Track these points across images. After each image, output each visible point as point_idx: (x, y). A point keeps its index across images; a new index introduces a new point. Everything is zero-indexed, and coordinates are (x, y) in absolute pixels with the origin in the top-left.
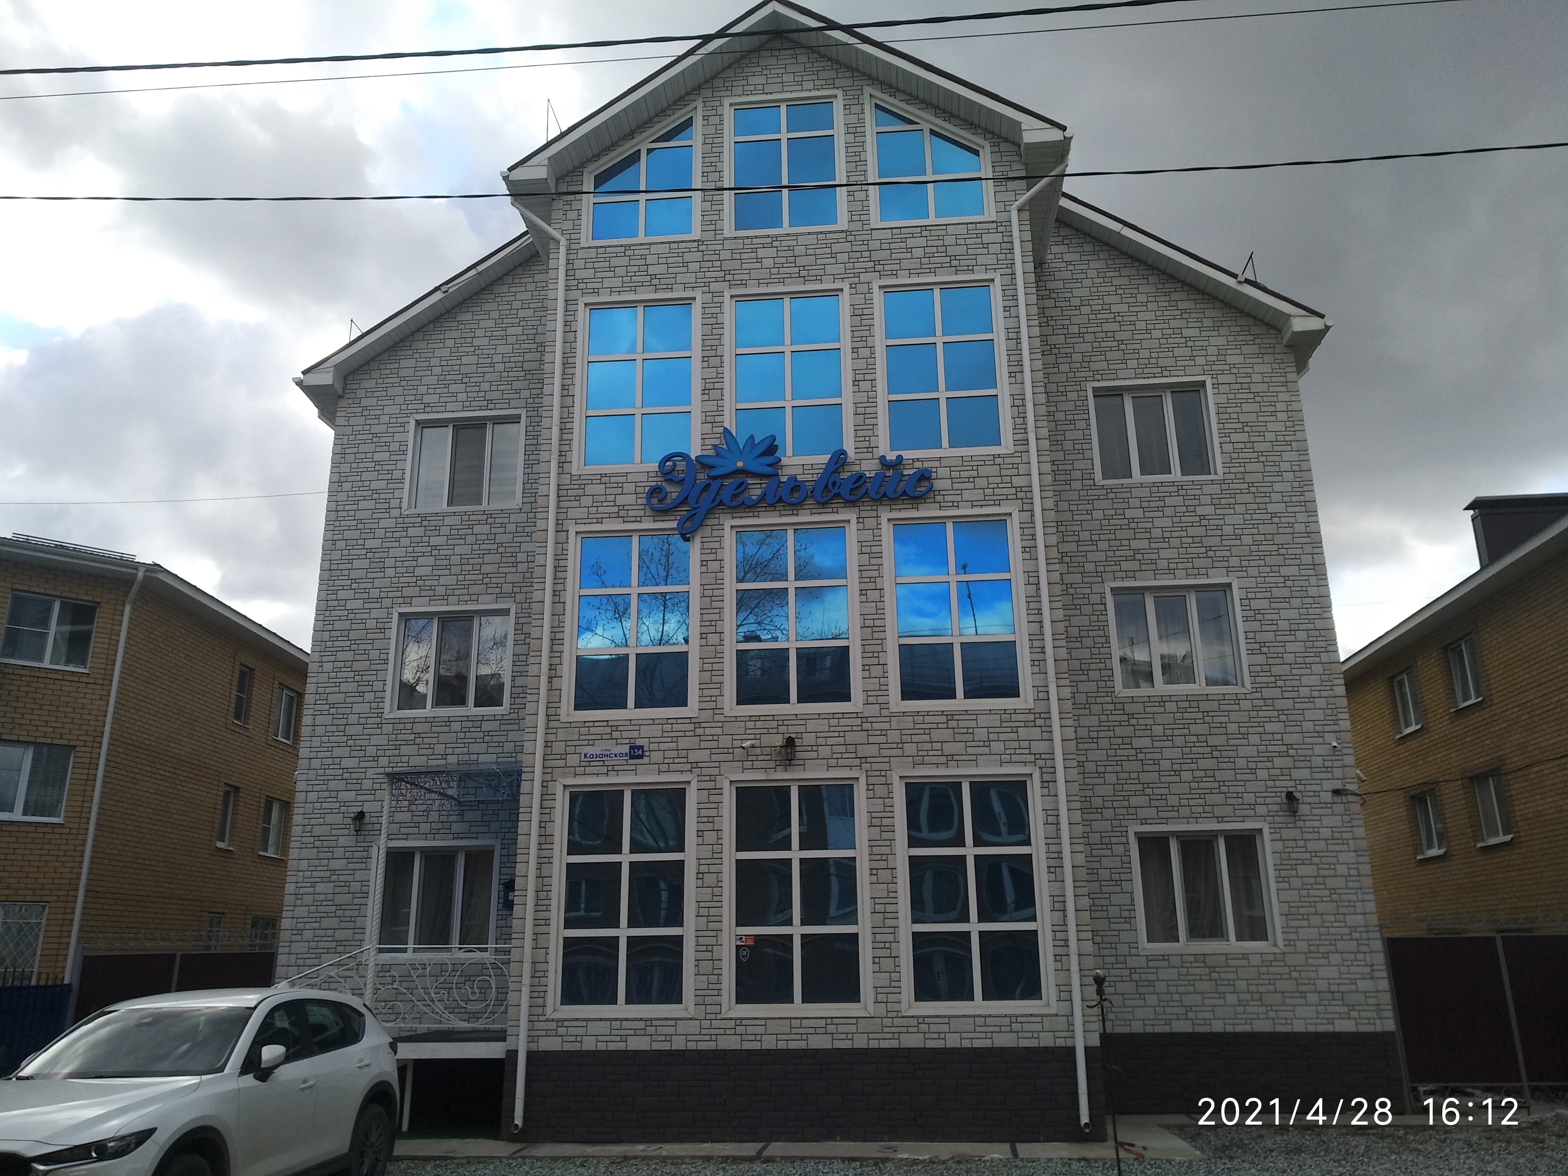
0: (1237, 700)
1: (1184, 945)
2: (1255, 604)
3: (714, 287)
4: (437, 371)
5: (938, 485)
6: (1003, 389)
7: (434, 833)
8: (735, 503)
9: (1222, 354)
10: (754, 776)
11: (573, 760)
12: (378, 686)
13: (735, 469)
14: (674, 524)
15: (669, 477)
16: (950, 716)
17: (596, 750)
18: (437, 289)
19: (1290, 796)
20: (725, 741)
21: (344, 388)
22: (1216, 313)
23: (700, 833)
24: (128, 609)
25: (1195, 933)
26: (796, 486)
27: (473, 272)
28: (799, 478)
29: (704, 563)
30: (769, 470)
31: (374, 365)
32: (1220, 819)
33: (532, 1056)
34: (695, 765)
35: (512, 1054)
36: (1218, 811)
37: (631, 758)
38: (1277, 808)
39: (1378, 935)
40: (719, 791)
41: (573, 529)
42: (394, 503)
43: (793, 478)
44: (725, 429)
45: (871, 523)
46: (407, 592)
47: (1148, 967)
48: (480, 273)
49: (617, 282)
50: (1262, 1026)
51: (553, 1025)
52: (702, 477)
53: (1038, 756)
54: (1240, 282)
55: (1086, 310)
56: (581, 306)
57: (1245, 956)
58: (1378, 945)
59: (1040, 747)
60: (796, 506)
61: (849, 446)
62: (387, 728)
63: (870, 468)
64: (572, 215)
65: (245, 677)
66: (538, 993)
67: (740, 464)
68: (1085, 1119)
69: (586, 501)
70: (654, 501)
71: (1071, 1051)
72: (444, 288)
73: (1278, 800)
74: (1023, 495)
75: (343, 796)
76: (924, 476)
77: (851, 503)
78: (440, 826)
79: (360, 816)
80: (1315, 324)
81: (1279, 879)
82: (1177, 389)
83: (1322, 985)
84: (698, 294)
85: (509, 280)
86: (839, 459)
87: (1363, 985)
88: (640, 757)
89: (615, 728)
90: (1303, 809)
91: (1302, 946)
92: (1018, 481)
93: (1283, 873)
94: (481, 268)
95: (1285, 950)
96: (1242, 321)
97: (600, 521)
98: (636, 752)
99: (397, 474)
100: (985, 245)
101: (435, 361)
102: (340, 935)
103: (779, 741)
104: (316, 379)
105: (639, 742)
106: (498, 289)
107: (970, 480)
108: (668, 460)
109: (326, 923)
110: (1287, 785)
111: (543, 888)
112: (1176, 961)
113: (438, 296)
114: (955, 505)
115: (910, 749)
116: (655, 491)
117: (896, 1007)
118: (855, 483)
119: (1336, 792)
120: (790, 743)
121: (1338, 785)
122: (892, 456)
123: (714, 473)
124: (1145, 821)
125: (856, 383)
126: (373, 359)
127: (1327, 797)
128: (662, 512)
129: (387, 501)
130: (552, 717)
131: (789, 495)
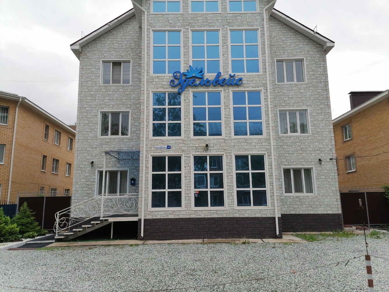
0: (308, 137)
1: (294, 194)
2: (313, 114)
3: (186, 27)
4: (108, 47)
5: (244, 82)
6: (260, 58)
7: (112, 167)
8: (193, 85)
9: (308, 51)
10: (199, 154)
11: (153, 149)
12: (95, 130)
13: (192, 76)
14: (177, 90)
15: (175, 77)
16: (246, 139)
17: (159, 146)
18: (107, 24)
19: (320, 160)
20: (191, 145)
21: (82, 50)
22: (307, 41)
23: (185, 167)
24: (17, 109)
25: (296, 191)
26: (208, 81)
27: (116, 20)
28: (209, 79)
29: (185, 100)
30: (201, 77)
31: (90, 44)
32: (303, 165)
33: (145, 220)
34: (183, 151)
35: (140, 220)
36: (302, 163)
37: (168, 148)
38: (317, 162)
39: (339, 192)
40: (190, 157)
41: (151, 90)
42: (98, 82)
43: (207, 79)
44: (190, 65)
45: (227, 91)
46: (102, 106)
47: (285, 199)
48: (118, 21)
49: (160, 24)
50: (312, 212)
51: (150, 213)
52: (184, 78)
53: (267, 149)
54: (315, 33)
55: (275, 39)
56: (151, 31)
57: (308, 197)
58: (339, 194)
59: (268, 147)
60: (208, 86)
61: (221, 71)
62: (99, 141)
63: (227, 77)
64: (148, 5)
65: (47, 127)
66: (146, 205)
67: (194, 75)
68: (278, 233)
69: (154, 83)
70: (172, 84)
71: (274, 218)
72: (109, 24)
73: (317, 161)
74: (265, 85)
75: (88, 157)
76: (241, 80)
77: (222, 86)
78: (113, 165)
79: (93, 162)
80: (332, 44)
81: (317, 179)
82: (296, 60)
83: (325, 203)
84: (182, 29)
85: (126, 23)
86: (219, 74)
87: (334, 203)
88: (170, 148)
89: (163, 141)
90: (323, 163)
91: (321, 194)
92: (263, 82)
93: (317, 178)
94: (119, 19)
95: (317, 195)
96: (314, 43)
97: (157, 88)
98: (169, 147)
99: (98, 75)
100: (257, 19)
101: (107, 44)
102: (88, 192)
103: (204, 145)
104: (75, 47)
105: (169, 145)
106: (123, 25)
107: (252, 81)
108: (175, 73)
109: (84, 189)
110: (320, 158)
111: (147, 180)
112: (292, 198)
113: (107, 26)
114: (248, 87)
115: (236, 147)
116: (172, 81)
117: (233, 208)
118: (223, 81)
119: (331, 159)
120: (207, 146)
121: (331, 157)
122: (232, 74)
123: (187, 77)
124: (285, 165)
125: (223, 55)
126: (89, 43)
127: (328, 160)
128: (174, 87)
129: (95, 82)
130: (147, 138)
131: (207, 83)
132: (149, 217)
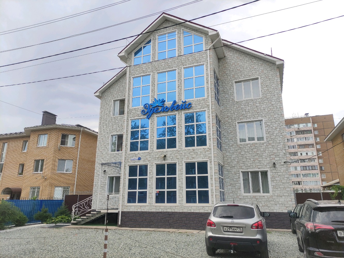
0: (263, 144)
1: (252, 194)
3: (154, 71)
4: (117, 91)
5: (192, 106)
6: (205, 86)
8: (156, 112)
9: (262, 71)
10: (159, 162)
11: (129, 160)
12: (108, 148)
13: (156, 106)
14: (146, 117)
15: (145, 108)
16: (194, 150)
19: (274, 163)
20: (154, 156)
21: (102, 95)
23: (150, 173)
24: (81, 135)
25: (254, 191)
26: (167, 108)
28: (168, 106)
30: (162, 105)
32: (259, 168)
33: (122, 212)
34: (149, 161)
35: (119, 212)
36: (259, 167)
37: (139, 160)
38: (272, 166)
41: (130, 119)
44: (155, 98)
45: (180, 114)
46: (112, 131)
47: (243, 198)
48: (122, 72)
49: (138, 73)
50: (267, 211)
52: (151, 107)
53: (209, 157)
54: (265, 55)
56: (132, 78)
57: (264, 196)
58: (293, 194)
59: (210, 155)
60: (167, 112)
62: (109, 155)
63: (180, 103)
64: (130, 61)
66: (123, 201)
67: (157, 105)
69: (132, 114)
70: (143, 113)
73: (272, 164)
74: (208, 106)
75: (102, 167)
76: (190, 104)
77: (177, 110)
79: (105, 171)
80: (281, 62)
81: (272, 181)
82: (253, 79)
83: (280, 203)
84: (151, 73)
86: (175, 102)
87: (289, 203)
88: (140, 160)
90: (277, 166)
91: (276, 195)
93: (272, 179)
95: (272, 195)
96: (267, 63)
100: (203, 57)
101: (116, 89)
103: (163, 156)
104: (97, 94)
107: (199, 104)
108: (145, 105)
110: (274, 161)
111: (124, 183)
112: (249, 197)
115: (186, 156)
116: (143, 111)
117: (182, 204)
118: (177, 107)
119: (285, 162)
120: (165, 156)
121: (285, 161)
123: (153, 107)
124: (243, 169)
125: (178, 87)
127: (283, 163)
128: (144, 115)
130: (126, 153)
131: (166, 110)
132: (125, 210)
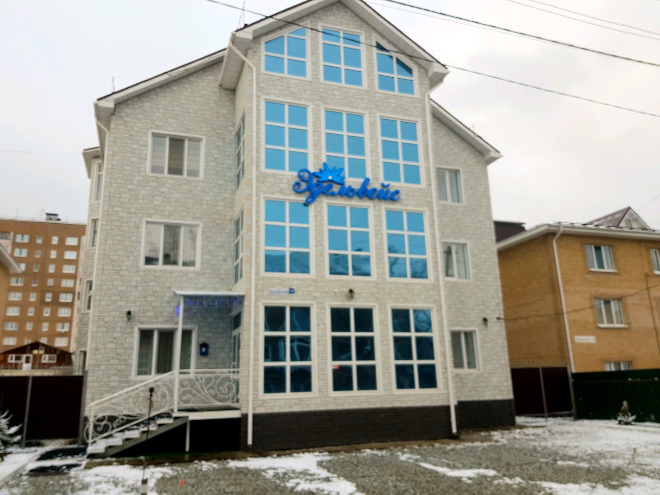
0: (468, 285)
2: (474, 252)
3: (317, 102)
4: (162, 111)
5: (401, 196)
7: (166, 322)
8: (328, 193)
10: (338, 303)
11: (266, 293)
12: (136, 253)
13: (328, 179)
14: (304, 199)
15: (302, 179)
17: (275, 289)
18: (166, 73)
19: (485, 319)
20: (326, 289)
21: (115, 111)
22: (464, 145)
23: (318, 325)
26: (351, 190)
27: (182, 69)
28: (352, 187)
29: (316, 216)
30: (340, 181)
31: (130, 102)
32: (463, 326)
33: (255, 416)
34: (315, 298)
35: (245, 417)
37: (290, 293)
39: (509, 367)
40: (324, 308)
41: (262, 195)
42: (142, 169)
43: (350, 187)
44: (324, 163)
45: (378, 208)
46: (150, 211)
51: (261, 402)
52: (315, 180)
53: (435, 301)
56: (262, 99)
57: (470, 374)
58: (509, 370)
60: (351, 197)
61: (369, 175)
64: (256, 57)
66: (256, 389)
67: (330, 178)
68: (454, 430)
69: (267, 184)
70: (296, 188)
71: (447, 408)
72: (169, 73)
73: (481, 321)
74: (430, 204)
75: (119, 303)
76: (397, 192)
77: (371, 199)
78: (168, 318)
79: (129, 313)
82: (451, 171)
84: (310, 104)
86: (367, 181)
87: (504, 383)
88: (293, 293)
89: (283, 281)
90: (488, 324)
91: (488, 371)
92: (428, 200)
93: (482, 345)
95: (482, 371)
97: (273, 193)
98: (292, 291)
99: (143, 157)
100: (416, 108)
101: (161, 106)
102: (119, 367)
103: (347, 290)
105: (293, 287)
106: (191, 78)
107: (412, 197)
108: (301, 172)
110: (484, 316)
111: (255, 347)
113: (166, 77)
114: (407, 205)
115: (393, 296)
116: (296, 184)
118: (373, 191)
119: (498, 319)
120: (351, 291)
121: (498, 316)
122: (386, 183)
123: (321, 180)
125: (371, 152)
126: (129, 99)
127: (495, 320)
128: (298, 192)
129: (139, 168)
130: (257, 274)
131: (348, 193)
132: (261, 410)
